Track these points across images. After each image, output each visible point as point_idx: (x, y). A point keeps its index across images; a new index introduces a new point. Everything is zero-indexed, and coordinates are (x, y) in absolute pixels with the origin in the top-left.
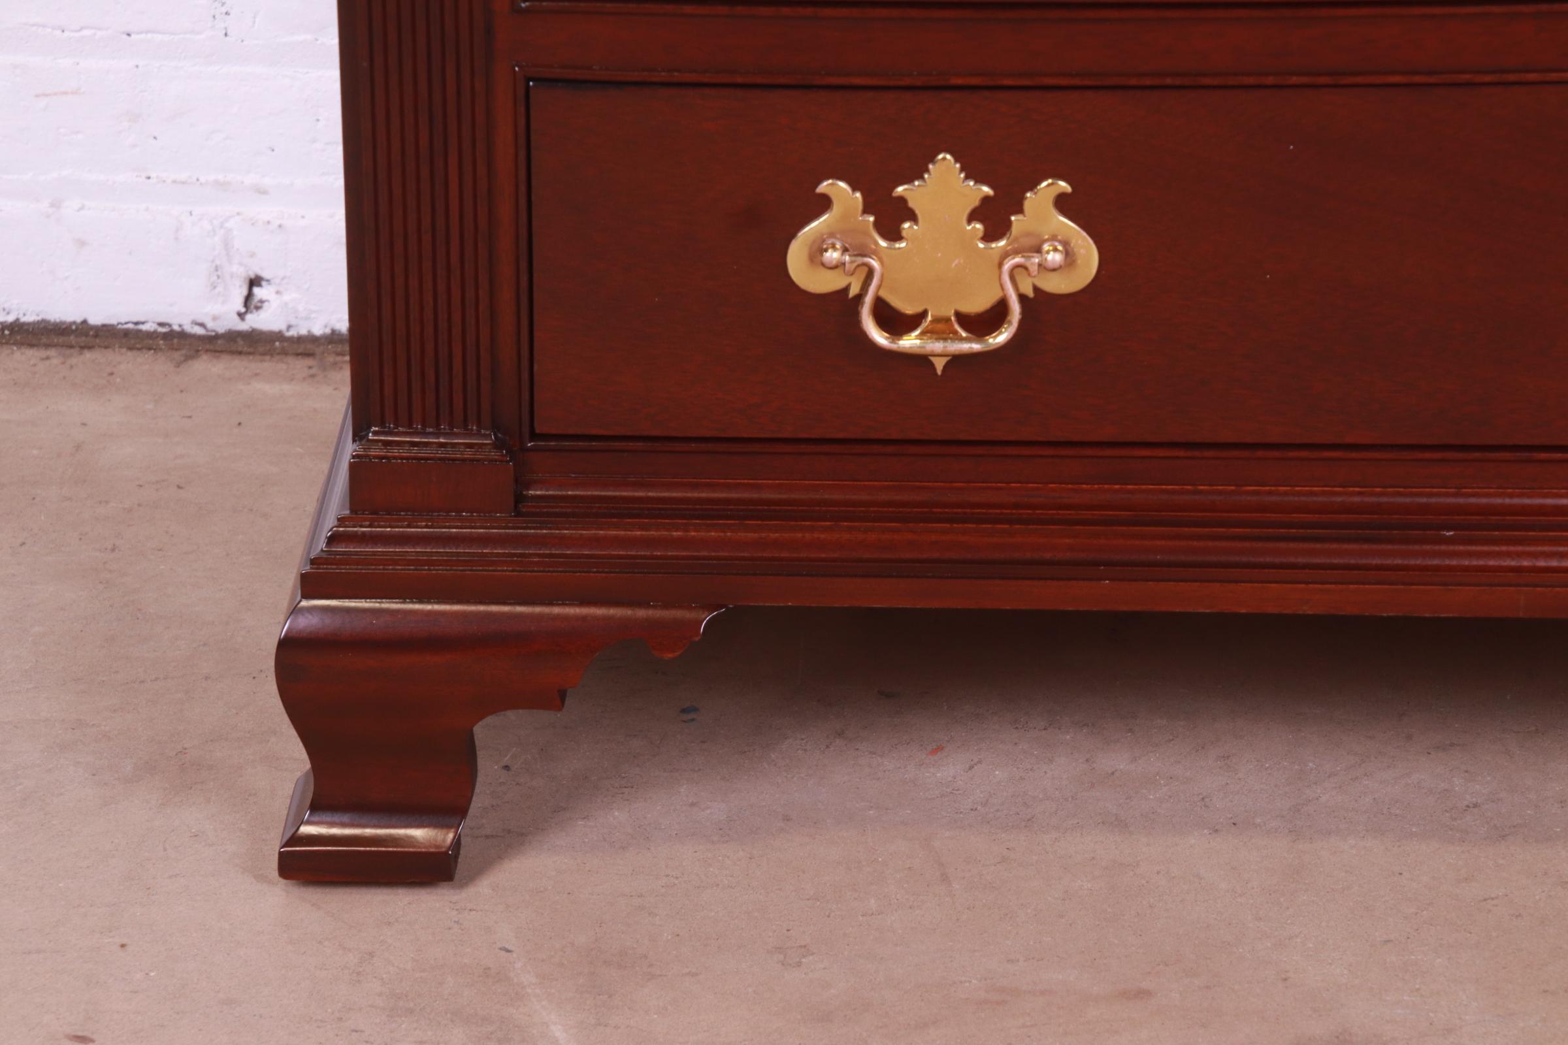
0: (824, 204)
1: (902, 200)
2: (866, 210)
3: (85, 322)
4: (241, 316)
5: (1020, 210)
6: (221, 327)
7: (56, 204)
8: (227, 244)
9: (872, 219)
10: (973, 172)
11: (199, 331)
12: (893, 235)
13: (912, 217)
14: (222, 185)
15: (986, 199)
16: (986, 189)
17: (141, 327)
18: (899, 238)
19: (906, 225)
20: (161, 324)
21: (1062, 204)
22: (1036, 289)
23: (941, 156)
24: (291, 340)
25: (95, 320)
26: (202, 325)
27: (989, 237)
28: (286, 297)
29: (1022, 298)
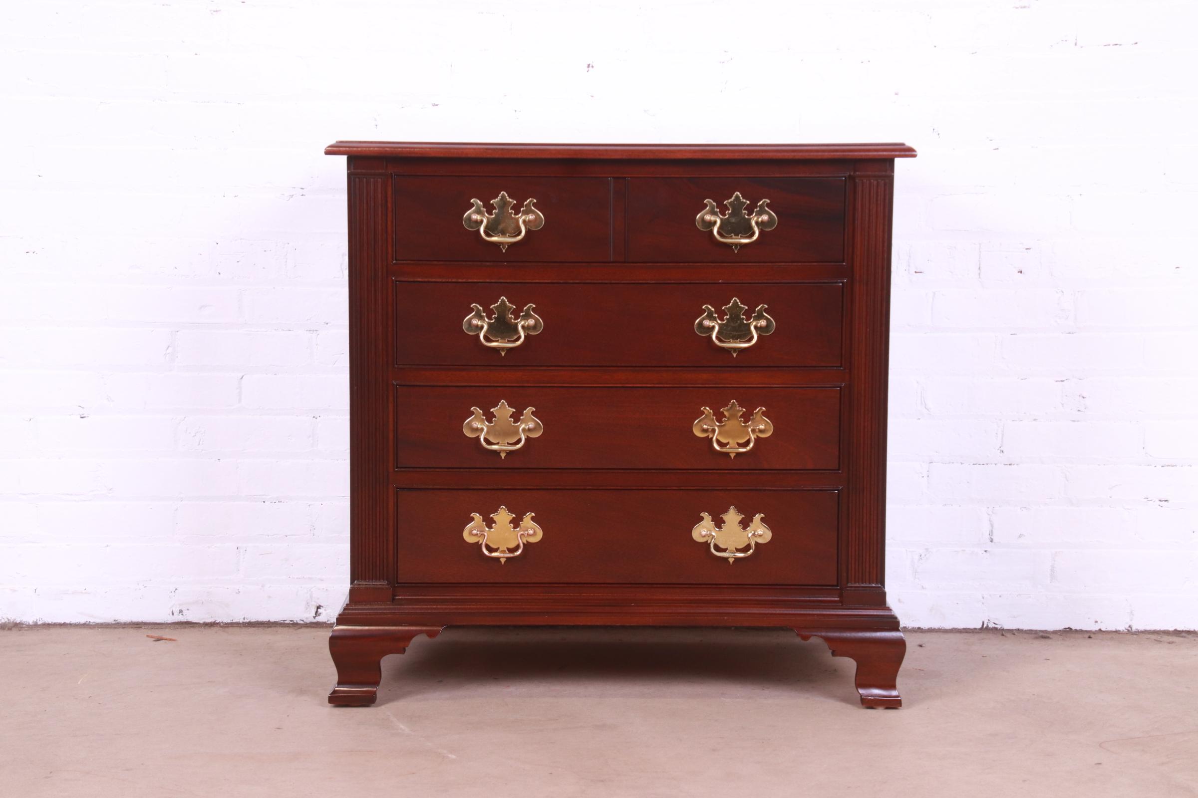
0: (472, 519)
1: (492, 518)
2: (483, 521)
3: (269, 621)
4: (314, 617)
5: (522, 521)
6: (308, 621)
7: (263, 586)
8: (311, 597)
9: (485, 523)
10: (510, 510)
11: (302, 622)
12: (490, 527)
13: (495, 522)
14: (310, 578)
15: (513, 518)
16: (514, 515)
17: (285, 622)
18: (492, 528)
19: (494, 525)
20: (291, 621)
21: (533, 519)
22: (527, 542)
23: (502, 507)
24: (329, 624)
25: (272, 620)
26: (303, 621)
27: (515, 527)
28: (327, 611)
29: (524, 544)
